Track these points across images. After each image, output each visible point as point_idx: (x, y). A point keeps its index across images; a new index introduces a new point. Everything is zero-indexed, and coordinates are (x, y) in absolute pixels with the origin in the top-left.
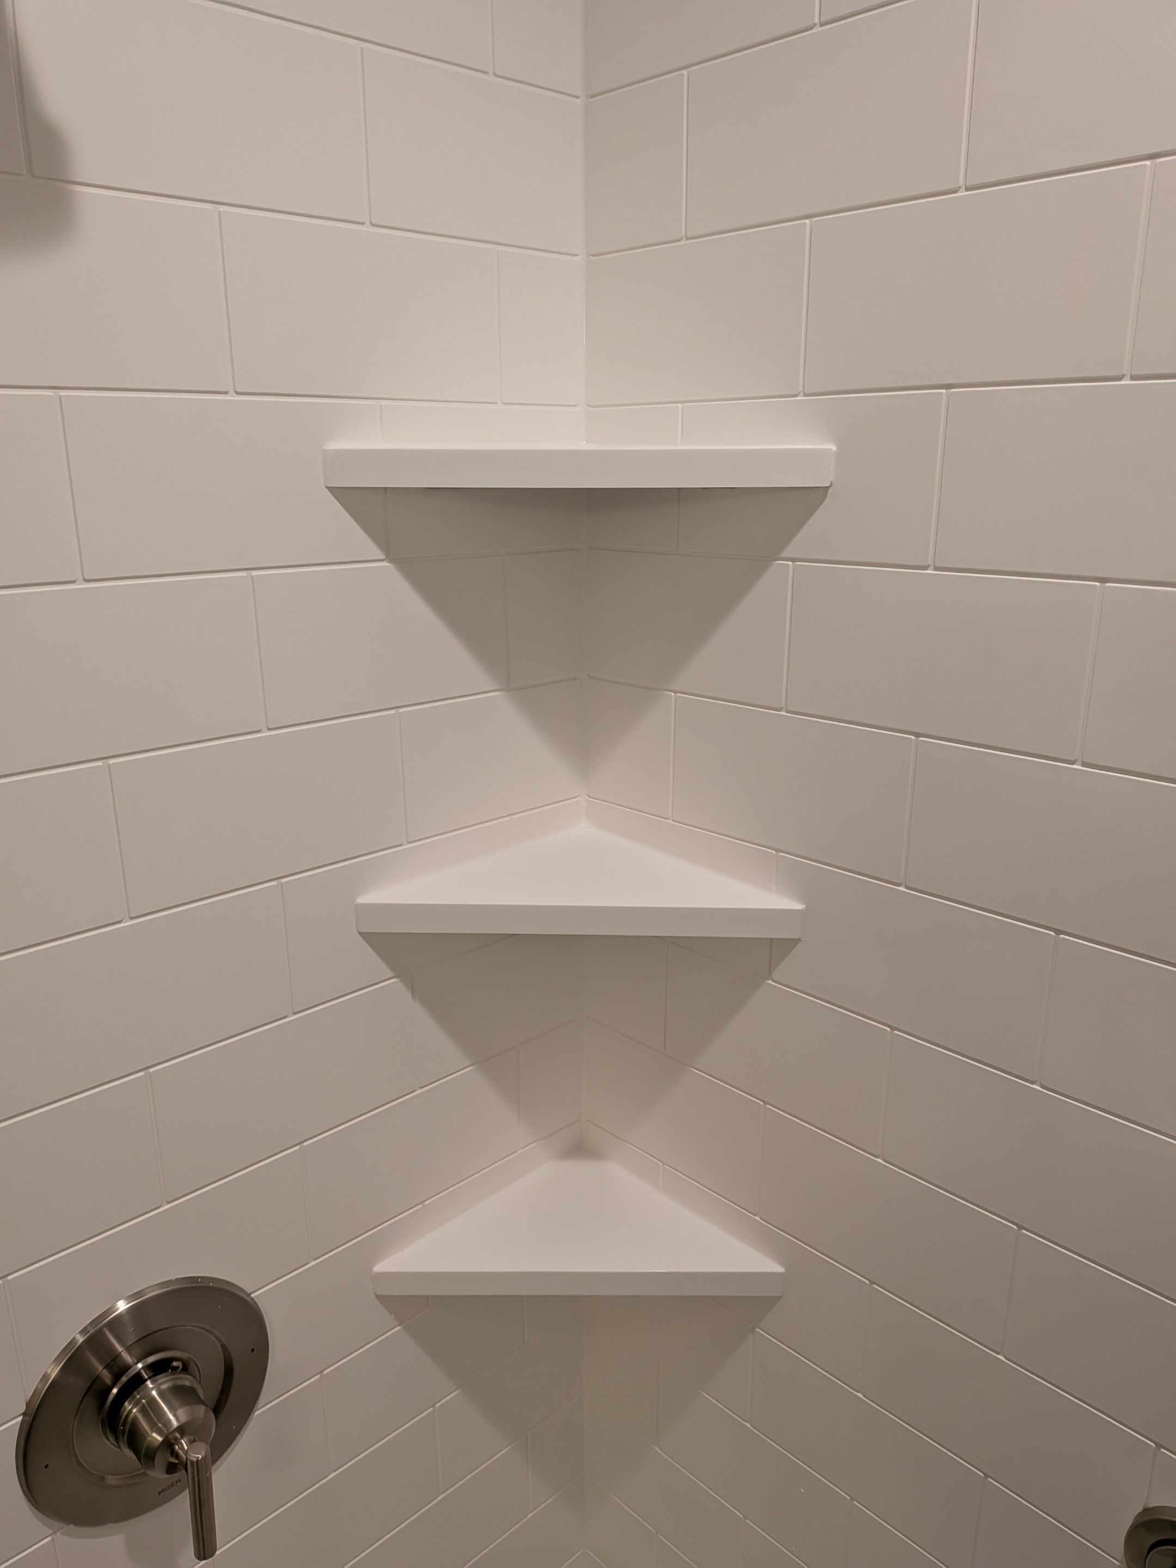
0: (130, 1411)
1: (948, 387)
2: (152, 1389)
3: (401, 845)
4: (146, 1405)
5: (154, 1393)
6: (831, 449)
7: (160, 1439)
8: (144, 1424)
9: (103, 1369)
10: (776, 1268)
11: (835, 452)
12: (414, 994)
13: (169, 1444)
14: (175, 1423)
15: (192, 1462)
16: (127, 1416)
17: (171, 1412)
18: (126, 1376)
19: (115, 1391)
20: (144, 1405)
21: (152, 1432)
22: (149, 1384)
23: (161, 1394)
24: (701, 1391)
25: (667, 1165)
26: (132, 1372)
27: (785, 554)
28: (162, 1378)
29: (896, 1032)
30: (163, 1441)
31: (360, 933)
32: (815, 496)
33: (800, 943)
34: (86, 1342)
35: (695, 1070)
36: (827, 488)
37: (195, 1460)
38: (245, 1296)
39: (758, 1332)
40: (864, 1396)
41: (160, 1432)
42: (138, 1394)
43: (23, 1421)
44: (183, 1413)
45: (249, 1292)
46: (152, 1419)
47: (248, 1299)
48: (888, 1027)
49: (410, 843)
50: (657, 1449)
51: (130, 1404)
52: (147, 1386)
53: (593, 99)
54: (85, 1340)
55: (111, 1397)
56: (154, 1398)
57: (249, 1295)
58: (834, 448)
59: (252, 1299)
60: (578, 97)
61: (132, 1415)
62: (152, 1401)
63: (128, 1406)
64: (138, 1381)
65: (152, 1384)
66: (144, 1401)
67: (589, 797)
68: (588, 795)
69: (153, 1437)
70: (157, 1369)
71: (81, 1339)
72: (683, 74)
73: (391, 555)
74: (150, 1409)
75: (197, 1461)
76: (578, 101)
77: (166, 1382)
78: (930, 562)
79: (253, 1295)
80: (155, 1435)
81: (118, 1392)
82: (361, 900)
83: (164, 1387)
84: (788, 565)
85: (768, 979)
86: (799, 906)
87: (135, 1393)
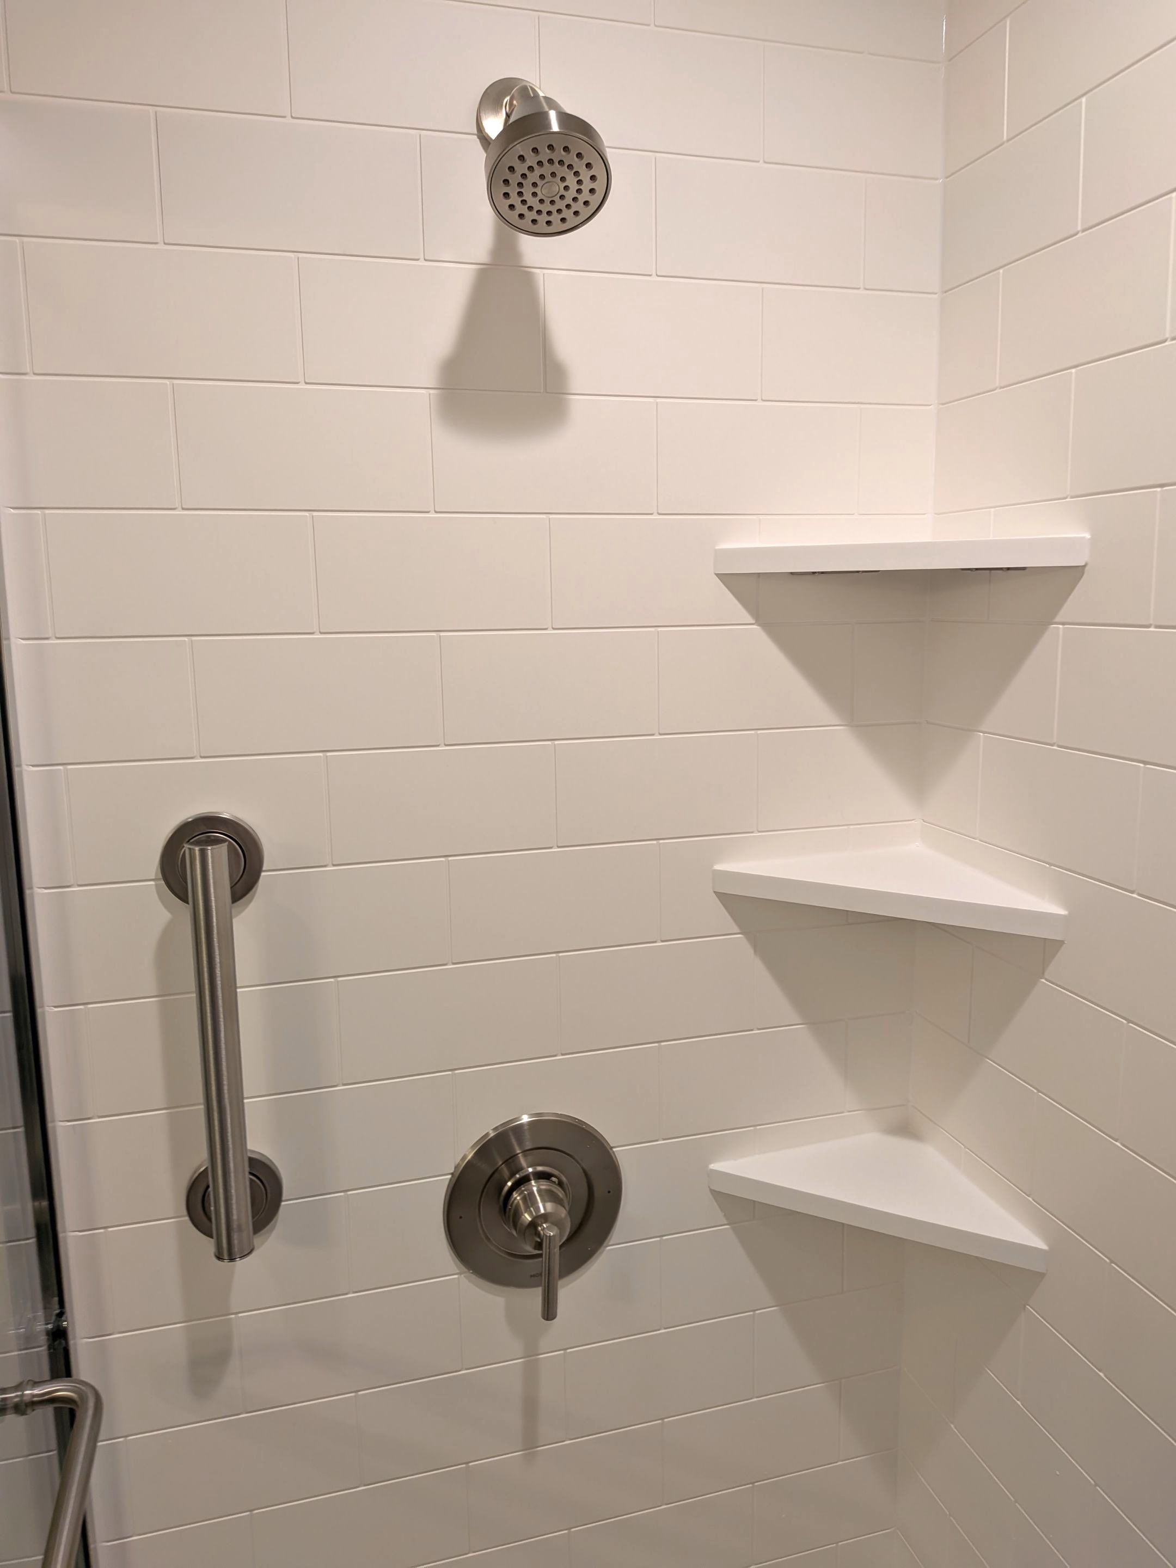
0: (516, 1198)
1: (1162, 486)
2: (534, 1186)
3: (752, 832)
4: (527, 1196)
5: (535, 1189)
6: (1084, 537)
7: (530, 1219)
8: (522, 1207)
9: (503, 1164)
10: (1039, 1243)
11: (1089, 539)
12: (755, 951)
13: (533, 1225)
14: (542, 1211)
15: (546, 1236)
16: (513, 1202)
17: (541, 1202)
18: (519, 1175)
19: (509, 1184)
20: (525, 1195)
21: (525, 1213)
22: (533, 1182)
23: (539, 1191)
24: (986, 1369)
25: (968, 1149)
26: (522, 1174)
27: (1057, 619)
28: (543, 1182)
29: (1131, 1024)
30: (531, 1221)
31: (715, 892)
32: (1074, 574)
33: (1064, 945)
34: (496, 1137)
35: (989, 1061)
36: (1084, 566)
37: (548, 1235)
38: (608, 1148)
39: (1028, 1308)
40: (1105, 1376)
41: (530, 1214)
42: (524, 1187)
43: (451, 1180)
44: (549, 1206)
45: (612, 1145)
46: (528, 1204)
47: (611, 1151)
48: (1126, 1020)
49: (759, 832)
50: (952, 1426)
51: (517, 1193)
52: (531, 1183)
53: (947, 293)
54: (495, 1135)
55: (506, 1189)
56: (533, 1192)
57: (612, 1148)
58: (1088, 536)
59: (613, 1152)
60: (936, 294)
61: (516, 1201)
62: (532, 1193)
63: (515, 1195)
64: (525, 1180)
65: (535, 1183)
66: (526, 1192)
67: (924, 821)
68: (923, 820)
69: (525, 1217)
70: (541, 1176)
71: (492, 1134)
72: (999, 273)
73: (759, 618)
74: (529, 1200)
75: (550, 1236)
76: (935, 296)
77: (544, 1185)
78: (1151, 622)
79: (614, 1150)
80: (526, 1215)
81: (512, 1186)
82: (718, 867)
83: (543, 1187)
84: (1058, 628)
85: (1041, 979)
86: (1063, 912)
87: (522, 1186)
